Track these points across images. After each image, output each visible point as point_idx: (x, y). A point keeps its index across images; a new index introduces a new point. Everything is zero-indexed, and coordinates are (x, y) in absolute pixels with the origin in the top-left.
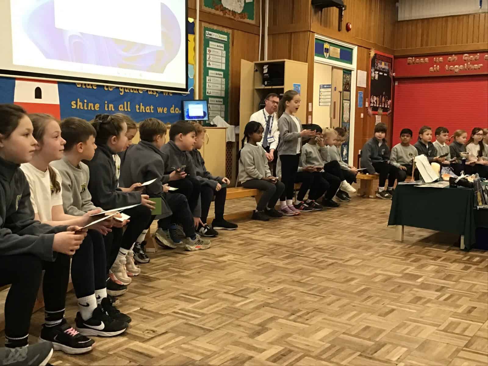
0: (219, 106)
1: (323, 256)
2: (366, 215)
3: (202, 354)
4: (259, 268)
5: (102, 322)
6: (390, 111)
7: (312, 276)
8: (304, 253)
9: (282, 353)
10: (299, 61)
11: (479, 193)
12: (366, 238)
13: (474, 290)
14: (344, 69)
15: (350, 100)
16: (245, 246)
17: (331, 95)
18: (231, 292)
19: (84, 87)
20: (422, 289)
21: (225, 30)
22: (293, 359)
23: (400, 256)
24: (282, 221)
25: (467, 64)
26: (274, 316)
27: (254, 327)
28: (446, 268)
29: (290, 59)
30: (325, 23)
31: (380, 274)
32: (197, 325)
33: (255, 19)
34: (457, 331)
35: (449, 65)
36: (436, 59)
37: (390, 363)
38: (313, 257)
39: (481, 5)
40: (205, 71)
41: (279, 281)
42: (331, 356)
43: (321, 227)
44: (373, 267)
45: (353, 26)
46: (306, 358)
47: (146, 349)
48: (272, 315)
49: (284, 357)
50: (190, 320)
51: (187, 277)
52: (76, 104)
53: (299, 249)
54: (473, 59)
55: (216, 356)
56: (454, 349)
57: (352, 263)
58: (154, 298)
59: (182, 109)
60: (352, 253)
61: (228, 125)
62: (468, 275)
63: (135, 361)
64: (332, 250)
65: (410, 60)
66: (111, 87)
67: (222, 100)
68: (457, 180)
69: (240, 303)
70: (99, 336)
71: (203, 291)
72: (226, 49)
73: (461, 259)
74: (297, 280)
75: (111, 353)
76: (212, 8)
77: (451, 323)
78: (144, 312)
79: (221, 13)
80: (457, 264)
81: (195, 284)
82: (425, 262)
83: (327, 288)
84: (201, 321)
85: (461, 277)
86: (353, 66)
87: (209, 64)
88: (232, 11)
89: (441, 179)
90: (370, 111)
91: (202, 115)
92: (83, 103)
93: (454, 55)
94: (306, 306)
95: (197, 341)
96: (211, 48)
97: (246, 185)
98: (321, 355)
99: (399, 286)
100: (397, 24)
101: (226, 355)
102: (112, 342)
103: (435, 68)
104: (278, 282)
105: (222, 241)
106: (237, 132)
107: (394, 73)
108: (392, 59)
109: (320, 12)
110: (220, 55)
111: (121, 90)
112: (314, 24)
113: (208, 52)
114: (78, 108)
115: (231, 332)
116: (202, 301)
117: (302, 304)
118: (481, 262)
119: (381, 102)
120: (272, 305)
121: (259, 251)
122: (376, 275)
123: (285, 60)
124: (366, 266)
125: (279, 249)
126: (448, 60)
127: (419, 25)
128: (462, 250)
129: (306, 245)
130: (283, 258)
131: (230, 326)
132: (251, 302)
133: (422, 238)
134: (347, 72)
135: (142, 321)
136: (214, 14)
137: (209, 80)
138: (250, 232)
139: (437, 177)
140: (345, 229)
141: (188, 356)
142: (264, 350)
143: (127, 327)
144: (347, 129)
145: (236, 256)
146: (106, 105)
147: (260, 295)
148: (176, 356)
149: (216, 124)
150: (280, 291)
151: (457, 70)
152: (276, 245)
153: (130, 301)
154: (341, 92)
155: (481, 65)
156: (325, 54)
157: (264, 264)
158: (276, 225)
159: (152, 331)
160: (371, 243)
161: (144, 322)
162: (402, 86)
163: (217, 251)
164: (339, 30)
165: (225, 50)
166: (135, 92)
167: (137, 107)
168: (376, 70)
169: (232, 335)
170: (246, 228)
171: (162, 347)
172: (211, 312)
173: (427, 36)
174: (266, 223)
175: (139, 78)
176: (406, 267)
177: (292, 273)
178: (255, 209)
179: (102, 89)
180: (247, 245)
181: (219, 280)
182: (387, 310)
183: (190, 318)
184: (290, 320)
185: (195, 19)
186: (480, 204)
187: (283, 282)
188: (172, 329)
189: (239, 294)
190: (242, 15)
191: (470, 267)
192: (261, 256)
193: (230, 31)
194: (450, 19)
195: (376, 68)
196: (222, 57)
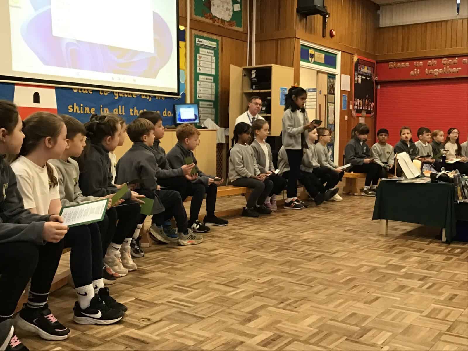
0: (209, 110)
1: (311, 249)
2: (351, 211)
3: (195, 340)
4: (250, 260)
5: (99, 311)
6: (373, 113)
7: (301, 267)
8: (292, 246)
9: (272, 338)
10: (285, 66)
11: (459, 188)
12: (352, 232)
13: (456, 279)
14: (328, 74)
15: (335, 103)
16: (236, 240)
17: (317, 98)
18: (223, 283)
19: (80, 92)
20: (407, 278)
21: (215, 37)
22: (283, 344)
23: (385, 248)
24: (272, 217)
25: (446, 68)
26: (264, 305)
27: (245, 314)
28: (429, 259)
29: (276, 63)
30: (310, 30)
31: (366, 265)
32: (190, 313)
33: (243, 26)
34: (440, 316)
35: (429, 69)
36: (416, 63)
37: (376, 346)
38: (301, 250)
39: (458, 12)
40: (195, 76)
41: (269, 272)
42: (318, 340)
43: (309, 222)
44: (358, 258)
45: (336, 33)
46: (295, 342)
47: (142, 336)
48: (262, 303)
49: (274, 342)
50: (184, 309)
51: (180, 269)
52: (73, 108)
53: (287, 243)
54: (452, 63)
55: (209, 341)
56: (437, 334)
57: (338, 255)
58: (149, 289)
59: (174, 112)
60: (339, 246)
61: (218, 127)
62: (450, 265)
63: (131, 347)
64: (319, 244)
65: (392, 64)
66: (106, 92)
67: (212, 103)
68: (438, 176)
69: (231, 293)
70: (96, 324)
71: (195, 282)
72: (216, 55)
73: (442, 251)
74: (286, 271)
75: (108, 339)
76: (202, 17)
77: (434, 310)
78: (138, 301)
79: (211, 21)
80: (439, 255)
81: (188, 276)
82: (409, 254)
83: (314, 279)
84: (194, 309)
85: (443, 267)
86: (337, 71)
87: (200, 70)
88: (221, 19)
89: (423, 175)
90: (354, 113)
91: (193, 117)
92: (80, 107)
93: (433, 60)
94: (295, 295)
95: (190, 328)
96: (201, 54)
97: (236, 184)
98: (310, 340)
99: (384, 276)
100: (379, 31)
101: (218, 341)
102: (109, 329)
103: (415, 72)
104: (267, 274)
105: (213, 236)
106: (227, 134)
107: (376, 77)
108: (374, 63)
109: (305, 19)
110: (211, 61)
111: (115, 94)
112: (299, 30)
113: (198, 58)
114: (75, 112)
115: (223, 319)
116: (195, 291)
117: (291, 293)
118: (462, 253)
119: (364, 105)
120: (262, 295)
121: (249, 245)
122: (362, 266)
123: (272, 65)
124: (352, 258)
125: (268, 243)
126: (428, 64)
127: (400, 30)
128: (443, 242)
129: (294, 239)
130: (272, 251)
131: (222, 314)
132: (242, 292)
133: (405, 232)
134: (332, 76)
135: (137, 310)
136: (204, 22)
137: (199, 85)
138: (241, 228)
139: (418, 173)
140: (331, 224)
141: (182, 342)
142: (255, 336)
143: (123, 315)
144: (332, 130)
145: (227, 250)
146: (101, 109)
147: (251, 286)
148: (171, 341)
149: (206, 126)
150: (269, 282)
151: (437, 74)
152: (266, 239)
153: (126, 292)
154: (326, 95)
155: (460, 68)
156: (310, 59)
157: (254, 257)
158: (265, 221)
159: (147, 319)
160: (356, 237)
161: (139, 311)
162: (384, 89)
163: (208, 245)
164: (324, 36)
165: (214, 56)
166: (129, 96)
167: (131, 110)
168: (359, 74)
169: (224, 322)
170: (236, 224)
171: (157, 333)
172: (204, 301)
173: (408, 42)
174: (256, 219)
175: (133, 83)
176: (390, 258)
177: (281, 264)
178: (245, 206)
179: (97, 93)
180: (238, 240)
181: (211, 272)
182: (373, 298)
183: (184, 307)
184: (279, 308)
185: (186, 27)
186: (460, 198)
187: (273, 273)
188: (166, 317)
189: (231, 285)
190: (230, 23)
191: (452, 258)
192: (250, 249)
193: (219, 38)
194: (429, 25)
195: (359, 72)
196: (212, 62)
